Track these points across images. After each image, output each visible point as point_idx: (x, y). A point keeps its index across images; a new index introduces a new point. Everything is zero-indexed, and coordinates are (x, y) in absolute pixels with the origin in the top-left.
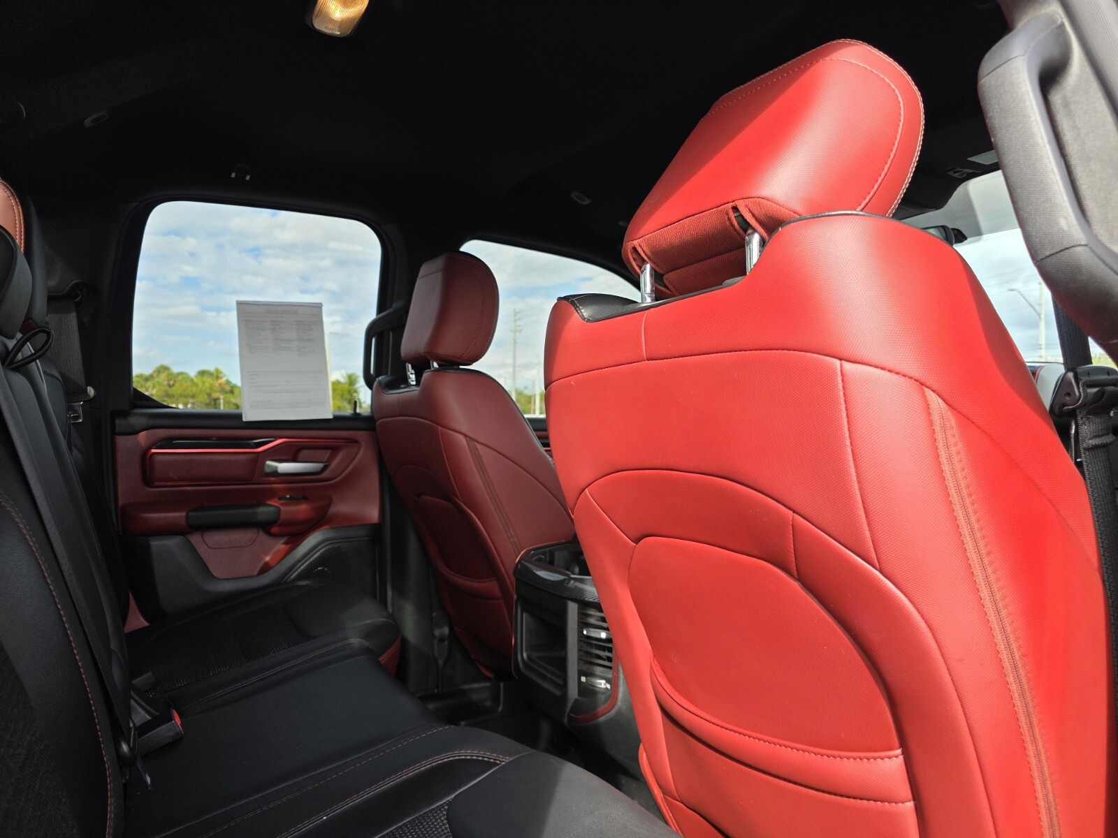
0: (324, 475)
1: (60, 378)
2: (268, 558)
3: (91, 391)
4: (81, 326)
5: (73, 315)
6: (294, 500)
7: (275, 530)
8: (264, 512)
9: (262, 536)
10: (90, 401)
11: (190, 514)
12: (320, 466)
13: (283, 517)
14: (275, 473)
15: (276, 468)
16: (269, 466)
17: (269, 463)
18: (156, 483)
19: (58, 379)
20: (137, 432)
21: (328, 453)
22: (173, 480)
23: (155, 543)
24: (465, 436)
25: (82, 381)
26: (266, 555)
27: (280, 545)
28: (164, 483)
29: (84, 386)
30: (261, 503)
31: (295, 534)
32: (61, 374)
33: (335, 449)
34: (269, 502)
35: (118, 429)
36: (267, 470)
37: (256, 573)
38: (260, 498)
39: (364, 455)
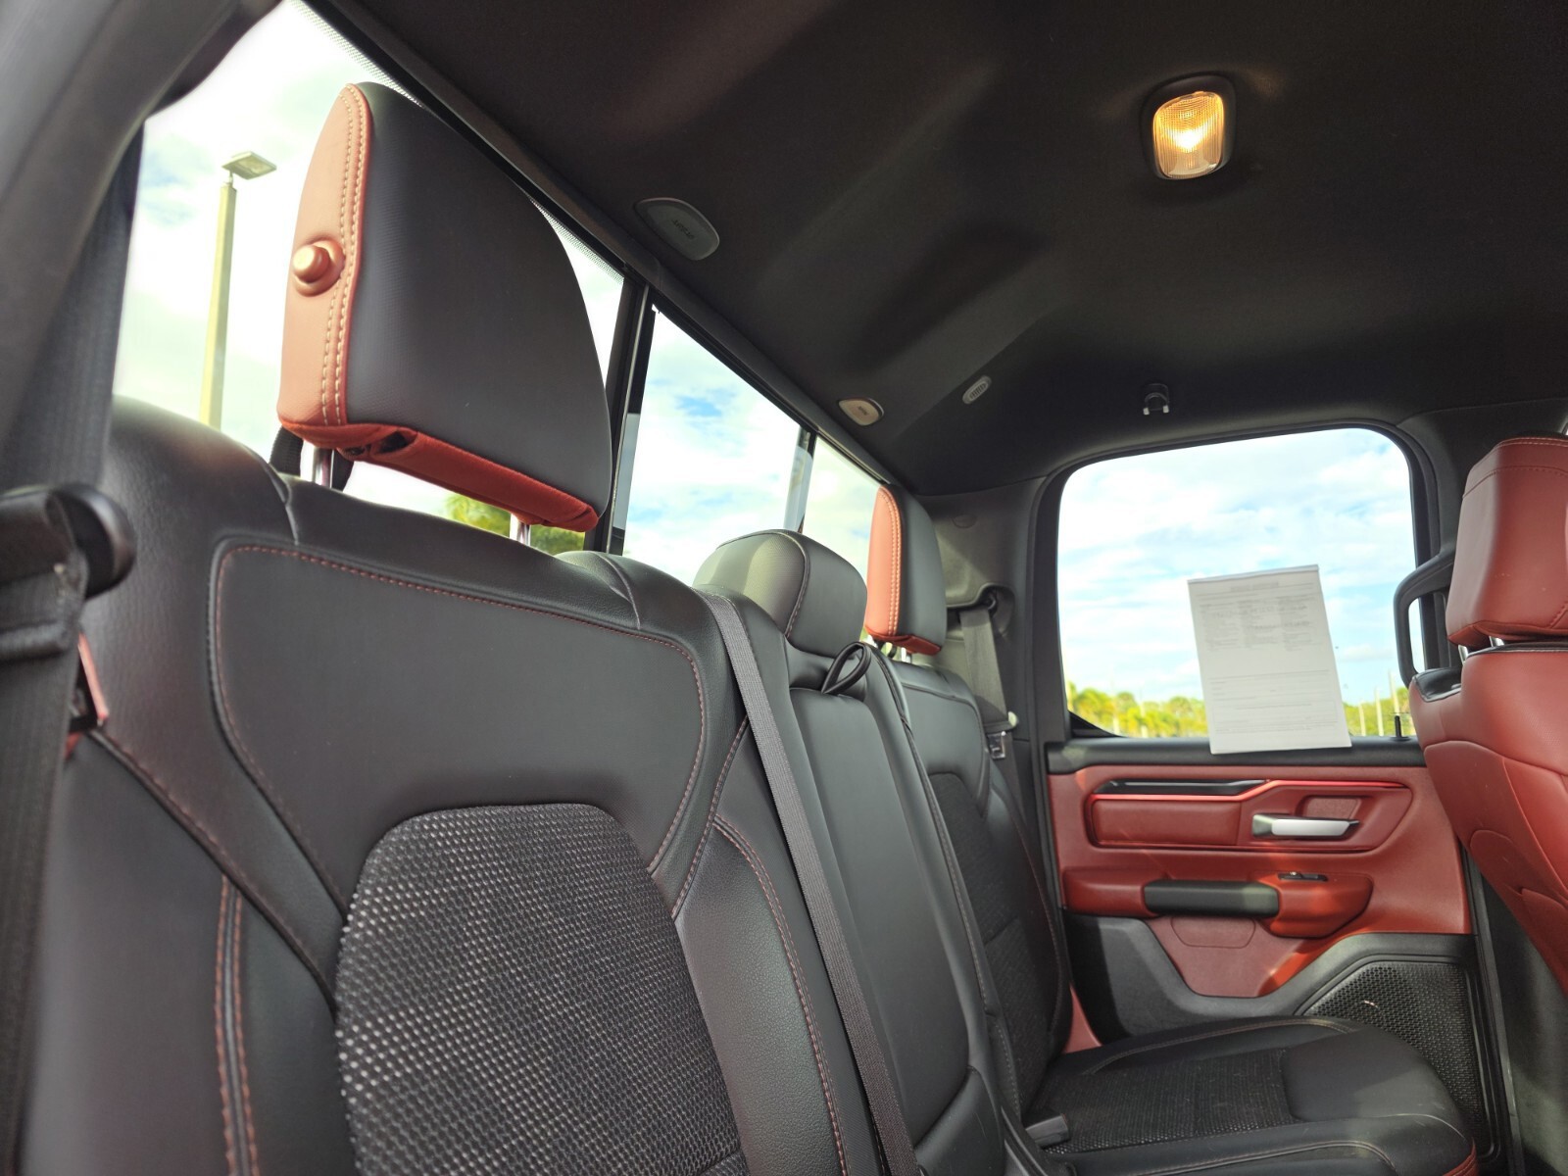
0: (1354, 841)
1: (975, 705)
2: (1273, 972)
3: (1013, 719)
4: (997, 637)
5: (988, 627)
6: (1303, 881)
7: (1276, 925)
8: (1256, 895)
9: (1260, 931)
10: (1012, 731)
11: (1147, 889)
12: (1345, 825)
13: (1285, 906)
14: (1268, 835)
15: (1270, 826)
16: (1258, 823)
17: (1258, 818)
18: (1103, 843)
19: (972, 706)
20: (1072, 772)
21: (1355, 805)
22: (1123, 838)
23: (1106, 926)
24: (1560, 774)
25: (1002, 707)
26: (1271, 966)
27: (1290, 951)
28: (1113, 843)
29: (1004, 712)
30: (1251, 881)
31: (1315, 935)
32: (978, 699)
33: (1367, 798)
34: (1262, 881)
35: (1052, 768)
36: (1257, 830)
37: (1255, 994)
38: (1250, 871)
39: (1424, 808)
